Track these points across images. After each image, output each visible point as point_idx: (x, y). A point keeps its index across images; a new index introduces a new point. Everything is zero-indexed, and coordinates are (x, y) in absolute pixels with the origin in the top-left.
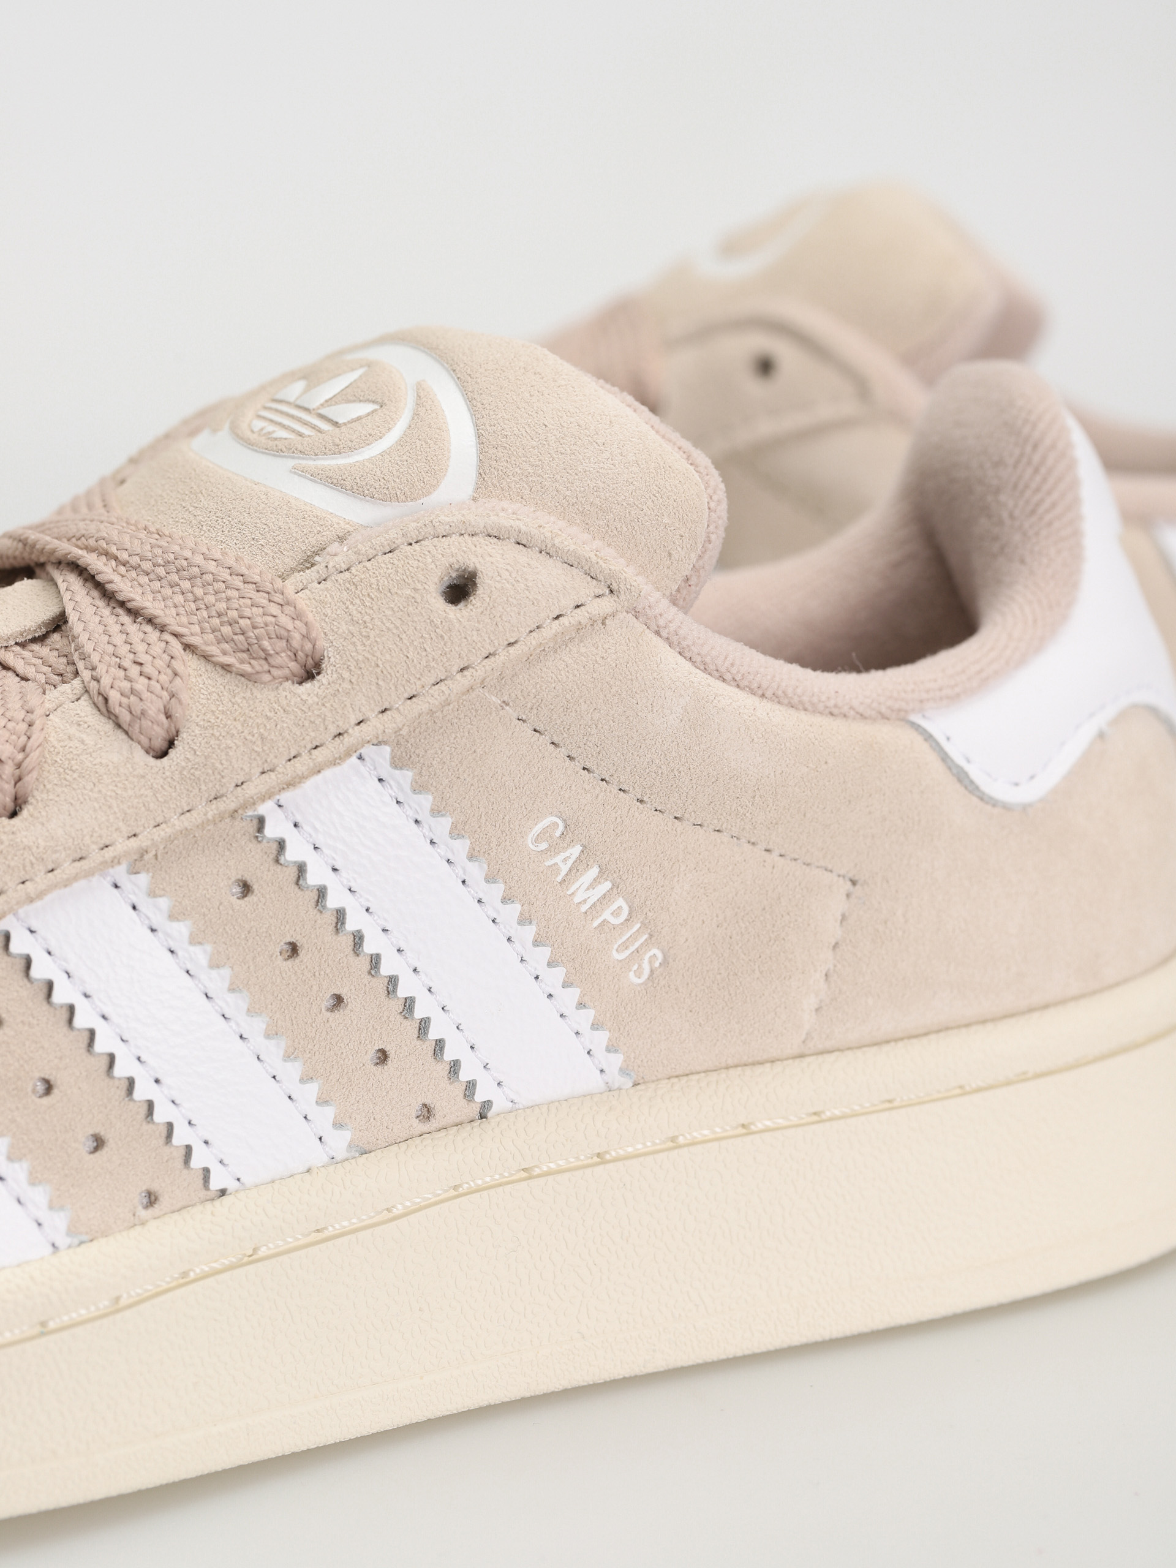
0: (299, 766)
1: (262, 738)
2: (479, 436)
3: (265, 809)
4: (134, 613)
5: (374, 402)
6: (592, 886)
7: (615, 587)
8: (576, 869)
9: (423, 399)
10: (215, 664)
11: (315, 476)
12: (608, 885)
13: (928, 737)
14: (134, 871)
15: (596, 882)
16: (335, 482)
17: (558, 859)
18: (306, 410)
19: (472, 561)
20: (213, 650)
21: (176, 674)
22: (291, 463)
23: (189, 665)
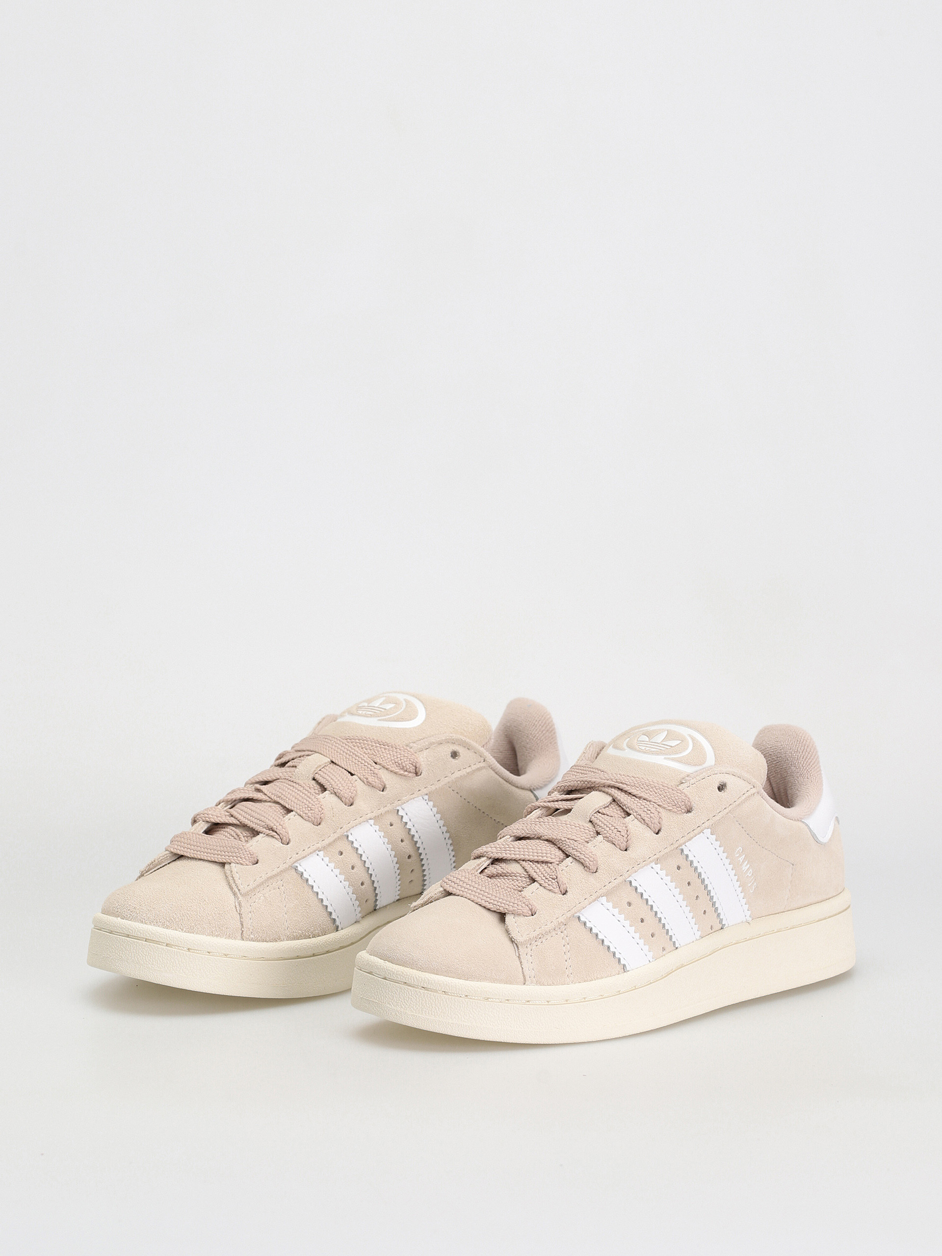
0: (691, 835)
1: (682, 828)
2: (713, 748)
3: (683, 847)
4: (640, 798)
5: (679, 740)
6: (746, 866)
7: (755, 786)
8: (743, 862)
9: (693, 739)
10: (667, 809)
11: (673, 760)
12: (749, 866)
13: (807, 825)
14: (656, 864)
15: (747, 864)
16: (679, 761)
17: (740, 859)
18: (657, 743)
19: (725, 780)
20: (665, 806)
21: (659, 812)
22: (663, 757)
23: (660, 810)
